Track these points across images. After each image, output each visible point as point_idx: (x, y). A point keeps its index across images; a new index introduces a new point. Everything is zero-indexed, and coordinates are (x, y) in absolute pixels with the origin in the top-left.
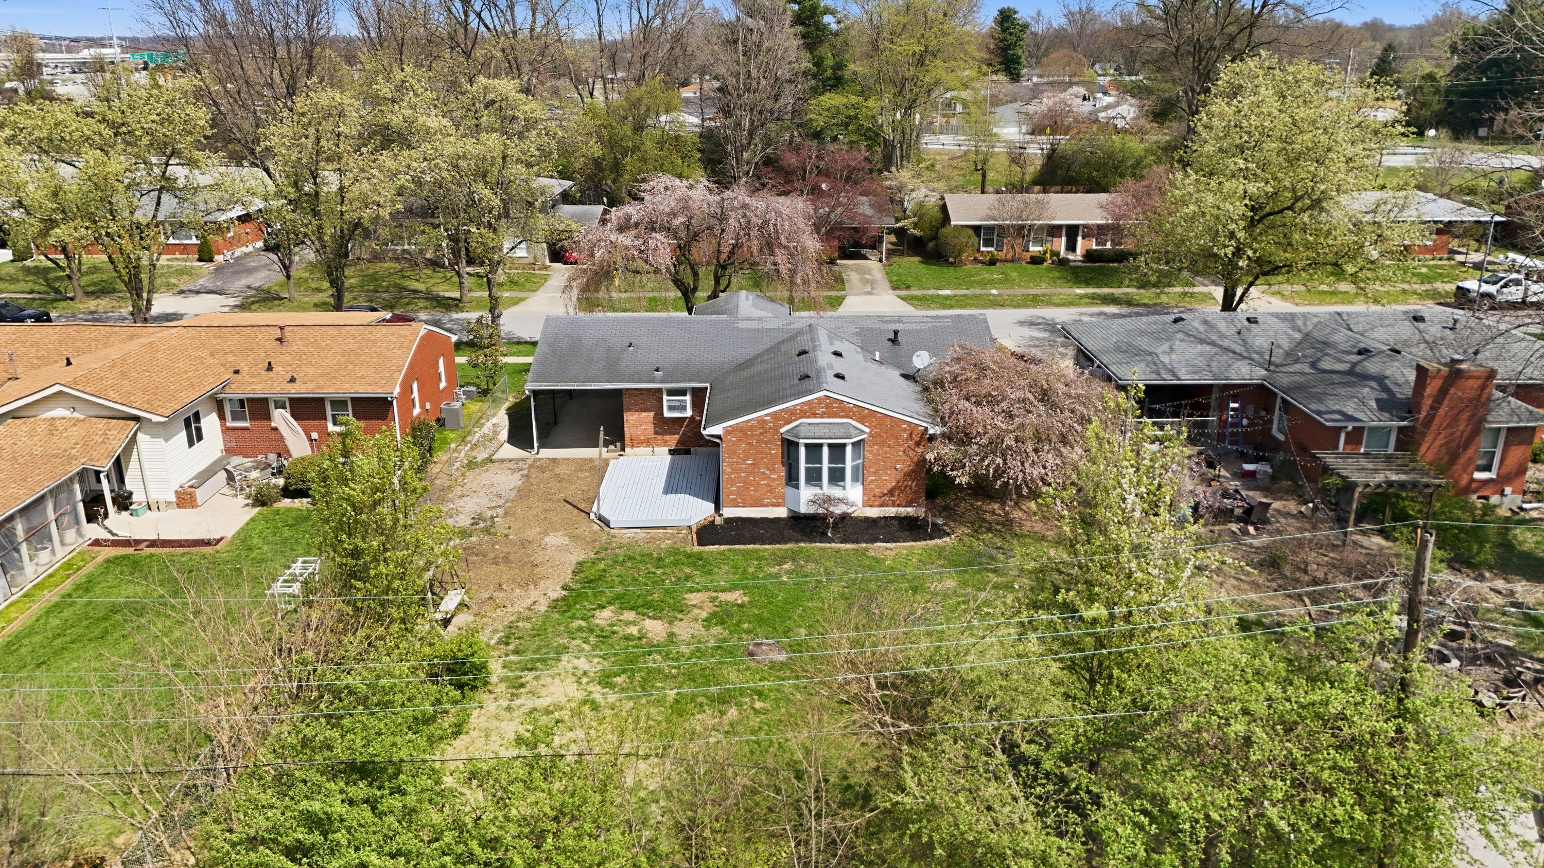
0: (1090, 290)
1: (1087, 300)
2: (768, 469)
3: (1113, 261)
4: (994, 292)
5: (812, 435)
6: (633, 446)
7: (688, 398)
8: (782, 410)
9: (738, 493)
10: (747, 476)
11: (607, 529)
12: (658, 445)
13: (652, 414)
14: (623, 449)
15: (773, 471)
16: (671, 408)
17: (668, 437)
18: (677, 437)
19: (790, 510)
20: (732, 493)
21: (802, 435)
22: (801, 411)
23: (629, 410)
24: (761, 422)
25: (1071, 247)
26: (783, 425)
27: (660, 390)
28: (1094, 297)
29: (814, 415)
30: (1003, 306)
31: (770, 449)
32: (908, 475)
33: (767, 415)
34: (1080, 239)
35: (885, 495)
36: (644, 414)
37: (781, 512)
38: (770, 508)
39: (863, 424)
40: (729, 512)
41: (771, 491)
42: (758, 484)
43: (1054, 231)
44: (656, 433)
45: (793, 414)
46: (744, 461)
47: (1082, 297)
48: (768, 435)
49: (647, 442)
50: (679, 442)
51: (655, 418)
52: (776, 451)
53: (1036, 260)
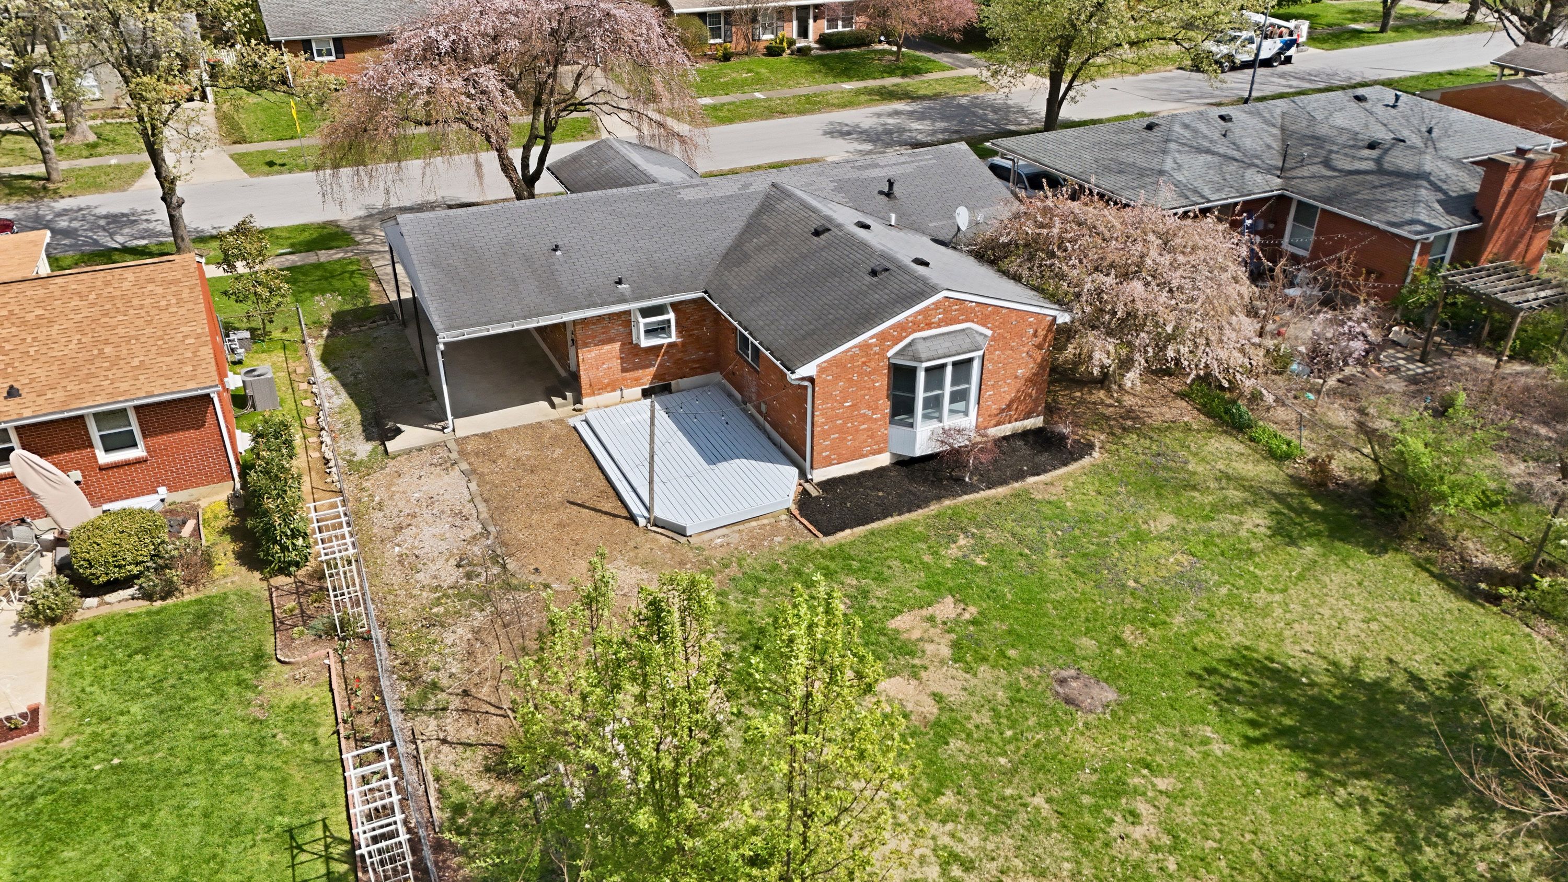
0: (860, 84)
1: (863, 98)
2: (869, 408)
3: (852, 46)
4: (758, 95)
5: (933, 353)
6: (593, 394)
7: (671, 316)
8: (891, 327)
9: (832, 448)
10: (845, 423)
11: (683, 540)
12: (627, 387)
13: (617, 345)
14: (578, 400)
15: (875, 410)
16: (650, 332)
17: (640, 373)
18: (652, 370)
19: (893, 455)
20: (825, 450)
21: (923, 355)
22: (914, 322)
23: (586, 345)
24: (865, 347)
25: (804, 33)
26: (891, 347)
27: (628, 313)
28: (870, 92)
29: (929, 326)
30: (783, 113)
31: (874, 381)
32: (1031, 381)
33: (872, 338)
34: (811, 21)
35: (1002, 411)
36: (607, 347)
37: (884, 460)
38: (871, 458)
39: (984, 325)
40: (820, 475)
41: (871, 437)
42: (857, 430)
43: (783, 14)
44: (624, 370)
45: (903, 329)
46: (842, 403)
47: (858, 92)
48: (873, 364)
49: (612, 386)
50: (656, 377)
51: (621, 351)
52: (882, 382)
53: (773, 52)
